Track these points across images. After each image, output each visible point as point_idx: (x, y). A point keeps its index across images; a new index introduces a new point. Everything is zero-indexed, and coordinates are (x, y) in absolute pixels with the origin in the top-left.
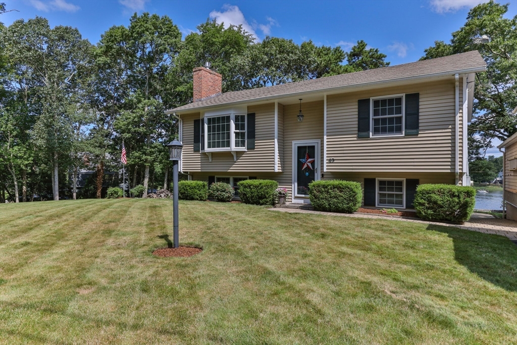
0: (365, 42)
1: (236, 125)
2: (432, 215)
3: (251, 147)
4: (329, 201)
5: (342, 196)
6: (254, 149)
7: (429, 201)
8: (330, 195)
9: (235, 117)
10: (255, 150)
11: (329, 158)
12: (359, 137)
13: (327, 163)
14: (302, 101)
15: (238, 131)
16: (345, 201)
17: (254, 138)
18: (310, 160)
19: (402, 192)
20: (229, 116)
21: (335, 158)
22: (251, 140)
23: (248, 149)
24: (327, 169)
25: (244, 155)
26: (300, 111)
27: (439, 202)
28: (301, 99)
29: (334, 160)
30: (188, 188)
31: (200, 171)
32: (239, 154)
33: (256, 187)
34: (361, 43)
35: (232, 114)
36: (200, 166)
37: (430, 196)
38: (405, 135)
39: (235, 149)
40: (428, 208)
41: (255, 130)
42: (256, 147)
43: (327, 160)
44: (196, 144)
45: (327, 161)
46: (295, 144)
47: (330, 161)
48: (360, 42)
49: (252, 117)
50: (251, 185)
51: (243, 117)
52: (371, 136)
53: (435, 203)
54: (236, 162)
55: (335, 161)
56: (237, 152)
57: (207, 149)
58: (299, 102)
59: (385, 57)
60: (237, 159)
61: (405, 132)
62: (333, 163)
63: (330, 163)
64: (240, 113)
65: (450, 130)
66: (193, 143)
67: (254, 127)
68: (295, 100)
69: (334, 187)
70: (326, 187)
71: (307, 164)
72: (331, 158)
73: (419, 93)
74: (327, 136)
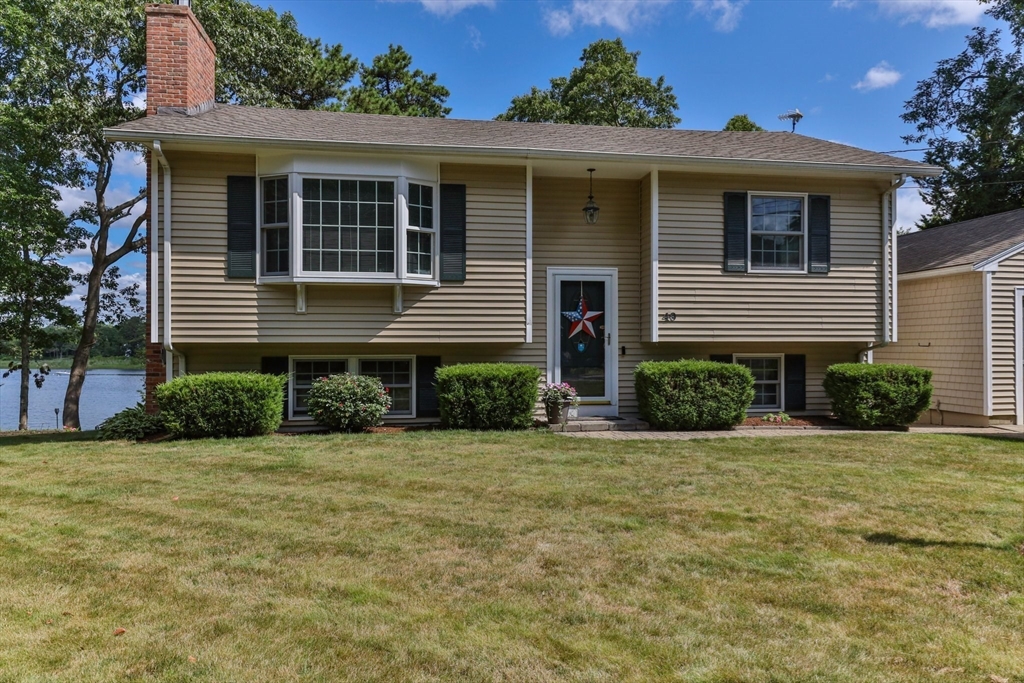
0: (407, 50)
1: (411, 209)
2: (878, 418)
3: (454, 276)
4: (699, 406)
5: (727, 395)
6: (464, 280)
7: (876, 394)
8: (702, 393)
9: (410, 190)
10: (466, 284)
11: (664, 312)
12: (726, 270)
13: (660, 322)
14: (595, 175)
15: (417, 228)
16: (732, 404)
17: (464, 251)
18: (590, 314)
19: (777, 379)
20: (392, 183)
21: (677, 312)
22: (452, 258)
23: (441, 281)
24: (660, 336)
25: (427, 298)
26: (591, 197)
27: (892, 395)
28: (591, 170)
29: (674, 315)
30: (244, 397)
31: (255, 340)
32: (414, 293)
33: (504, 381)
34: (398, 51)
35: (402, 177)
36: (255, 325)
37: (878, 386)
38: (810, 272)
39: (409, 278)
40: (875, 407)
41: (464, 230)
42: (468, 277)
43: (660, 315)
44: (237, 256)
45: (661, 319)
46: (554, 275)
47: (667, 318)
48: (395, 47)
49: (455, 195)
50: (490, 379)
51: (428, 191)
52: (750, 271)
53: (886, 396)
54: (400, 315)
55: (677, 319)
56: (406, 289)
57: (299, 274)
58: (587, 175)
59: (447, 94)
60: (406, 308)
61: (809, 266)
62: (672, 322)
63: (667, 322)
64: (421, 180)
65: (874, 269)
66: (225, 250)
67: (464, 223)
68: (577, 169)
69: (711, 375)
70: (695, 376)
71: (584, 324)
72: (670, 312)
73: (829, 197)
74: (660, 262)
